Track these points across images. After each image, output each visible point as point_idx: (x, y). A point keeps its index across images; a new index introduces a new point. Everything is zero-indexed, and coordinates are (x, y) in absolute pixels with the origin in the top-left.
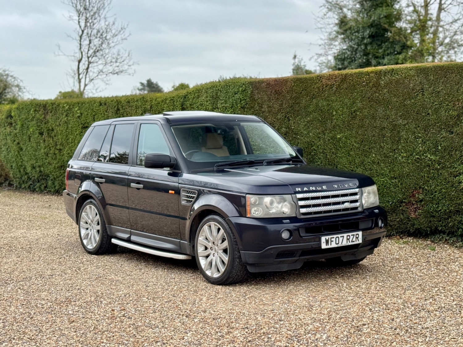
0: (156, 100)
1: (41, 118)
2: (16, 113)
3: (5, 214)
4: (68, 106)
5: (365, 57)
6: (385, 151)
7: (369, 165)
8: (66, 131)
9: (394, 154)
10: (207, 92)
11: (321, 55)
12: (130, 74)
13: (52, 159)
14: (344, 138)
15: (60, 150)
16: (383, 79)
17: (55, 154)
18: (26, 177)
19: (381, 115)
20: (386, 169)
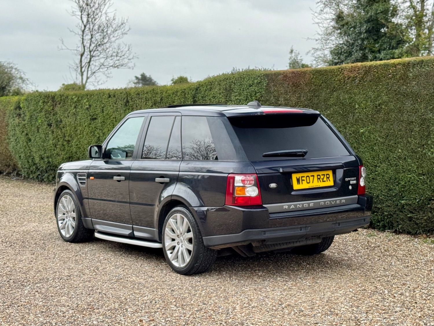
0: (166, 92)
1: (49, 110)
2: (24, 104)
3: (15, 205)
4: (77, 98)
5: (361, 52)
6: (412, 146)
7: (394, 161)
8: (75, 123)
9: (422, 149)
10: (220, 84)
11: (317, 49)
12: (129, 68)
13: (61, 150)
14: (367, 133)
15: (69, 141)
16: (412, 71)
17: (63, 145)
18: (34, 167)
19: (408, 109)
20: (413, 165)
